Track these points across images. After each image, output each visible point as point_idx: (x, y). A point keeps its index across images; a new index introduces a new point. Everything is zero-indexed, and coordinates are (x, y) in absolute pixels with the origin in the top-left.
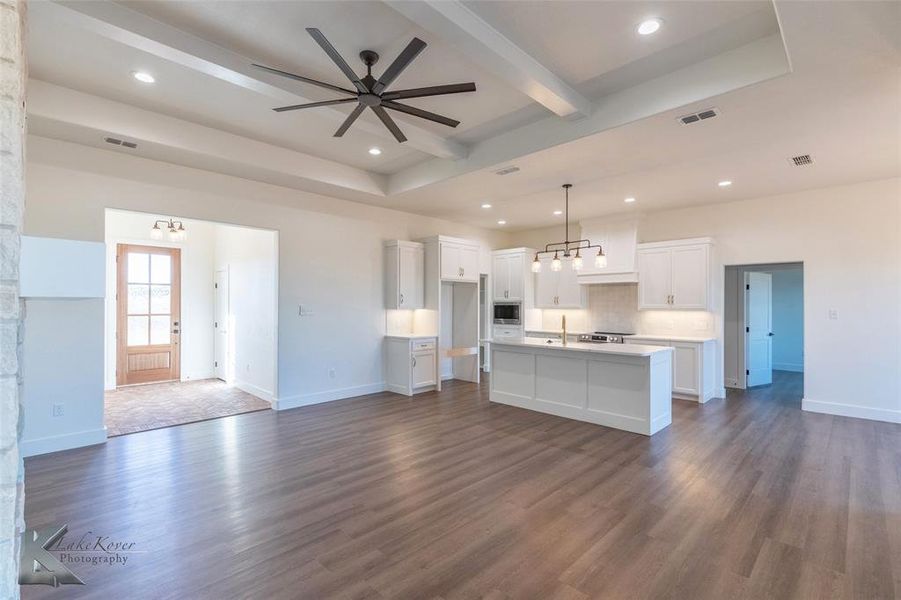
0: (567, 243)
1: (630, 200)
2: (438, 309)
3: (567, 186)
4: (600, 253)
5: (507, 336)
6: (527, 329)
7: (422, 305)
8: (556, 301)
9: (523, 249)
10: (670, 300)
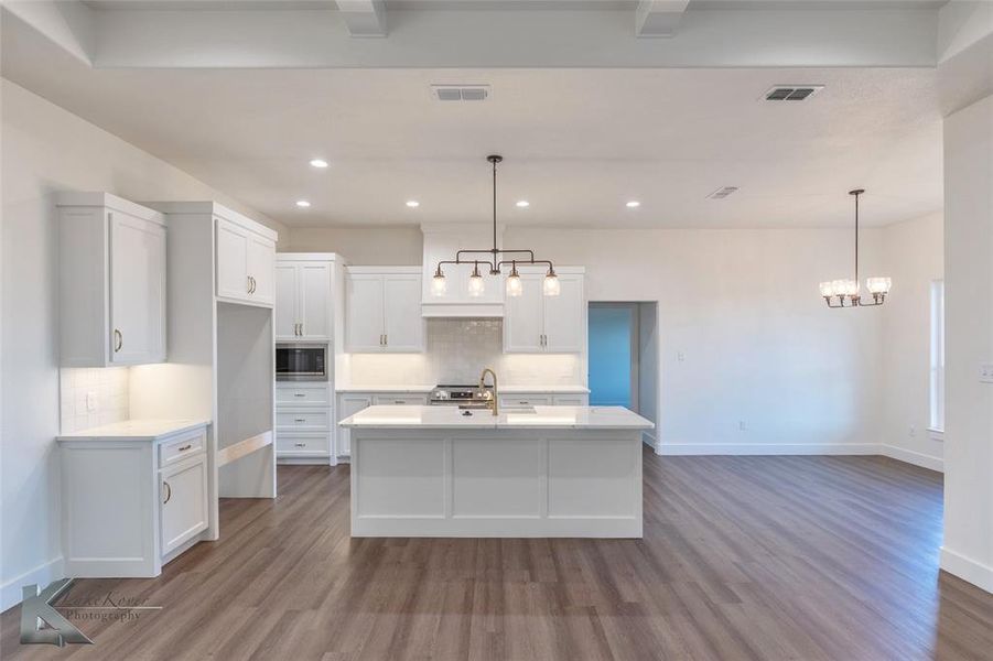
0: (495, 251)
1: (523, 204)
2: (211, 364)
3: (495, 159)
4: (552, 274)
5: (299, 401)
6: (338, 387)
7: (163, 355)
8: (383, 341)
9: (332, 256)
10: (543, 341)
